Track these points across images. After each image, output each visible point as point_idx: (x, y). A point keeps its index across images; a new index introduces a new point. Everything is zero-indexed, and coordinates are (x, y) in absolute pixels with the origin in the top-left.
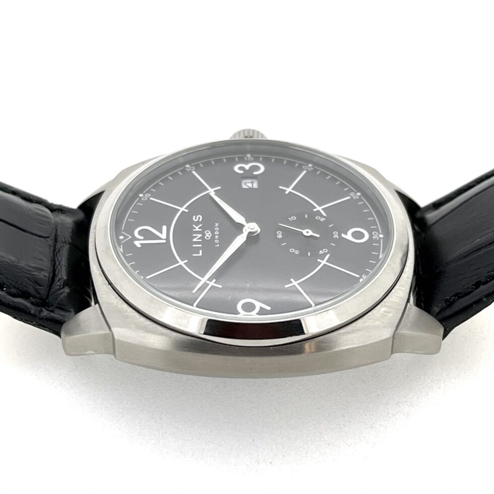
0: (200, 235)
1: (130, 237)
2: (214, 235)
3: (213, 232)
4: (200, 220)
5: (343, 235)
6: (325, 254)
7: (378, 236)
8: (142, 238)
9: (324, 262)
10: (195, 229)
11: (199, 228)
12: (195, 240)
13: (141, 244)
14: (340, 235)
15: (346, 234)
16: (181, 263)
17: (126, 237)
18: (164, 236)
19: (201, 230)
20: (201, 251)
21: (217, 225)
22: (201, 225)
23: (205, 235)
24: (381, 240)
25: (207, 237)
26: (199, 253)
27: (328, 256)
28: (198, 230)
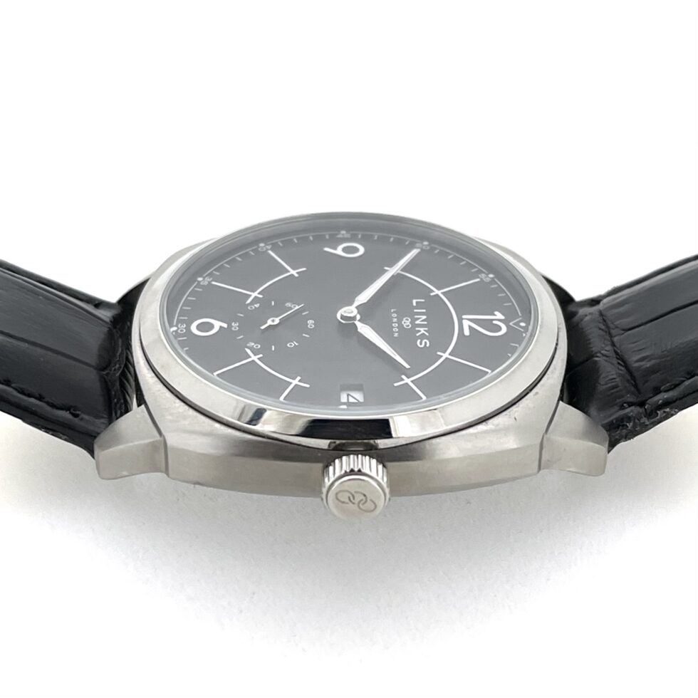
0: (417, 322)
1: (511, 324)
2: (399, 322)
3: (400, 326)
4: (419, 341)
5: (225, 325)
6: (252, 303)
7: (178, 328)
8: (495, 322)
9: (254, 295)
10: (425, 331)
11: (419, 331)
12: (424, 317)
13: (495, 315)
14: (230, 326)
15: (221, 327)
16: (439, 292)
17: (517, 324)
18: (466, 324)
19: (417, 329)
20: (414, 304)
21: (396, 335)
22: (418, 335)
23: (410, 323)
24: (175, 323)
25: (407, 320)
26: (417, 303)
27: (248, 301)
28: (421, 329)
